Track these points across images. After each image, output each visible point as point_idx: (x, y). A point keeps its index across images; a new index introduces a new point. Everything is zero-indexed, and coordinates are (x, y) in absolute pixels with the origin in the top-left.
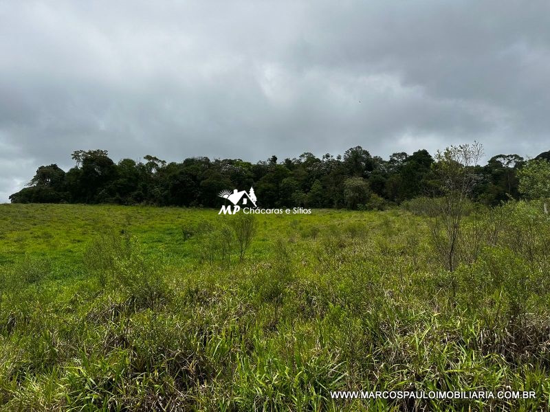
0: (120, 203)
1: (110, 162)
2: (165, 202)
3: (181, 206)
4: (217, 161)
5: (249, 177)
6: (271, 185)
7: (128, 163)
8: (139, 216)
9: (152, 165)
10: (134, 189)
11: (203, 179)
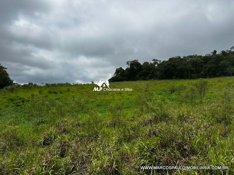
0: (144, 80)
1: (139, 64)
2: (161, 78)
3: (168, 79)
4: (184, 57)
5: (201, 63)
6: (214, 65)
7: (146, 63)
8: (151, 84)
9: (156, 63)
10: (149, 74)
11: (178, 66)
